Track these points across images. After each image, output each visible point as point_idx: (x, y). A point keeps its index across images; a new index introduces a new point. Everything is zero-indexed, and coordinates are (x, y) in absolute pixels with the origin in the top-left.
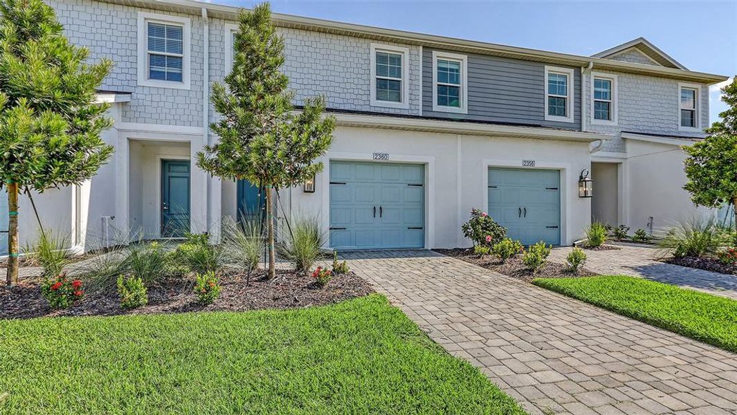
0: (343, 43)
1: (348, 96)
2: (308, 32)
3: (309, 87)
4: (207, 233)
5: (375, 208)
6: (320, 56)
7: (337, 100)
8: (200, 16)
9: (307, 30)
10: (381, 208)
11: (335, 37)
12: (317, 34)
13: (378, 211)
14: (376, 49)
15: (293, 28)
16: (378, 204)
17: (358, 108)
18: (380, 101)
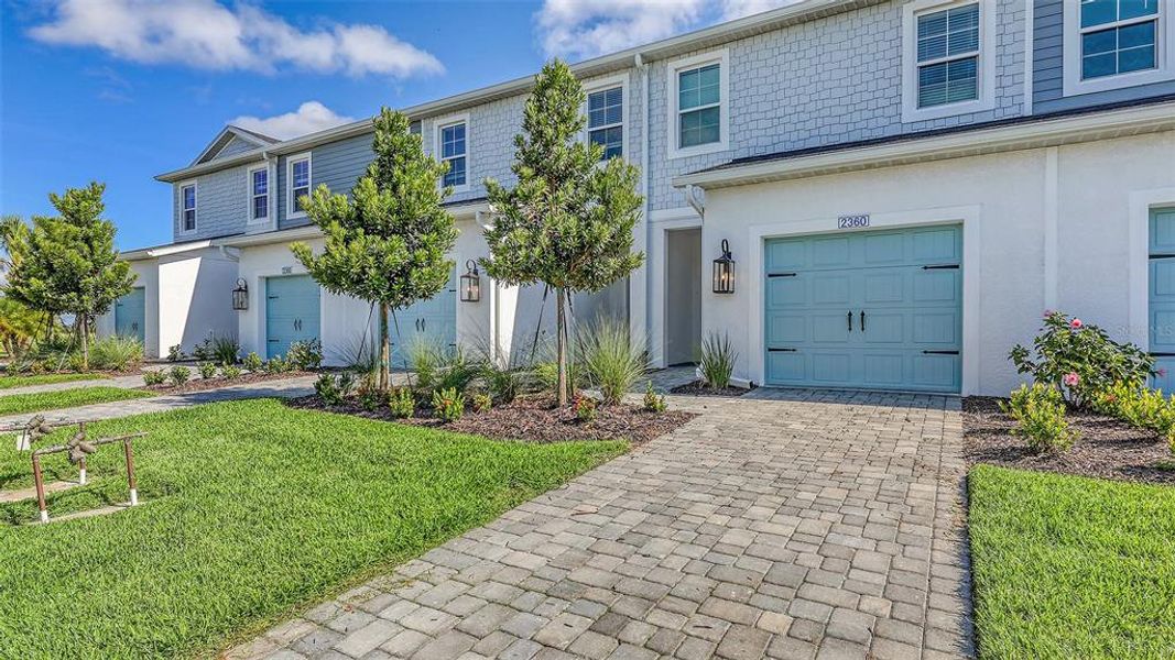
0: (846, 26)
1: (856, 117)
2: (785, 30)
3: (787, 119)
4: (646, 353)
5: (850, 314)
6: (805, 63)
7: (835, 129)
8: (633, 65)
9: (782, 27)
10: (863, 314)
11: (831, 21)
12: (799, 28)
13: (857, 320)
14: (915, 12)
15: (759, 34)
16: (857, 306)
17: (878, 134)
18: (924, 110)
